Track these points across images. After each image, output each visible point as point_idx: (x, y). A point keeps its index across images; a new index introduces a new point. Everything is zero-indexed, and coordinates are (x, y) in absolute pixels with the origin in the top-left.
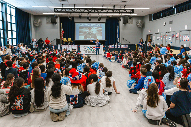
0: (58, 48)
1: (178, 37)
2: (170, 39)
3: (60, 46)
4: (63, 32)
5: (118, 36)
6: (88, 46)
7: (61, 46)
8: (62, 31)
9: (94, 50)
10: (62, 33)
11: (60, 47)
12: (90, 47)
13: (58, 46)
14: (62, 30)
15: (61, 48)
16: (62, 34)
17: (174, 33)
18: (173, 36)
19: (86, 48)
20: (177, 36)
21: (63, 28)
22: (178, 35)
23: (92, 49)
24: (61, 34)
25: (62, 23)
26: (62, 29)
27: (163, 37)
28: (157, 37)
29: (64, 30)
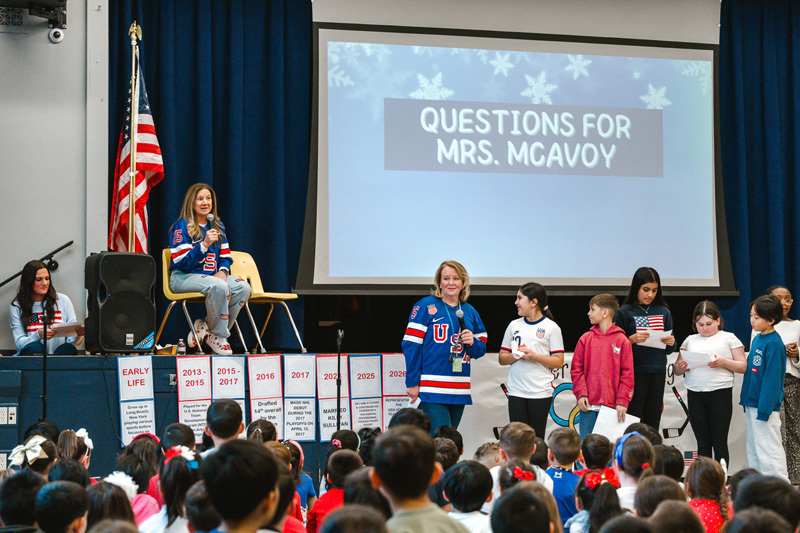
0: (125, 392)
3: (146, 362)
4: (158, 159)
7: (164, 370)
8: (137, 138)
10: (143, 168)
11: (149, 378)
13: (125, 363)
14: (142, 129)
15: (166, 397)
16: (140, 190)
21: (155, 103)
24: (115, 195)
25: (135, 32)
26: (137, 119)
29: (159, 130)
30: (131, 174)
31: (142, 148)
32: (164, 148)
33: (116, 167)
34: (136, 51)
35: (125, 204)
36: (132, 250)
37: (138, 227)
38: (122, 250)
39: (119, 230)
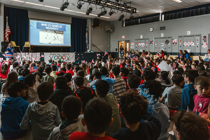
1: (176, 43)
2: (163, 45)
4: (10, 31)
5: (87, 42)
6: (56, 53)
9: (64, 59)
10: (8, 33)
12: (58, 56)
14: (8, 28)
16: (8, 35)
17: (169, 39)
18: (167, 42)
19: (54, 57)
20: (173, 42)
21: (9, 25)
22: (175, 40)
23: (62, 58)
24: (5, 35)
25: (7, 17)
27: (150, 44)
28: (139, 44)
29: (10, 28)
30: (6, 33)
31: (8, 30)
32: (10, 30)
33: (5, 32)
34: (7, 20)
35: (6, 36)
36: (7, 41)
37: (7, 39)
38: (5, 41)
39: (5, 39)
